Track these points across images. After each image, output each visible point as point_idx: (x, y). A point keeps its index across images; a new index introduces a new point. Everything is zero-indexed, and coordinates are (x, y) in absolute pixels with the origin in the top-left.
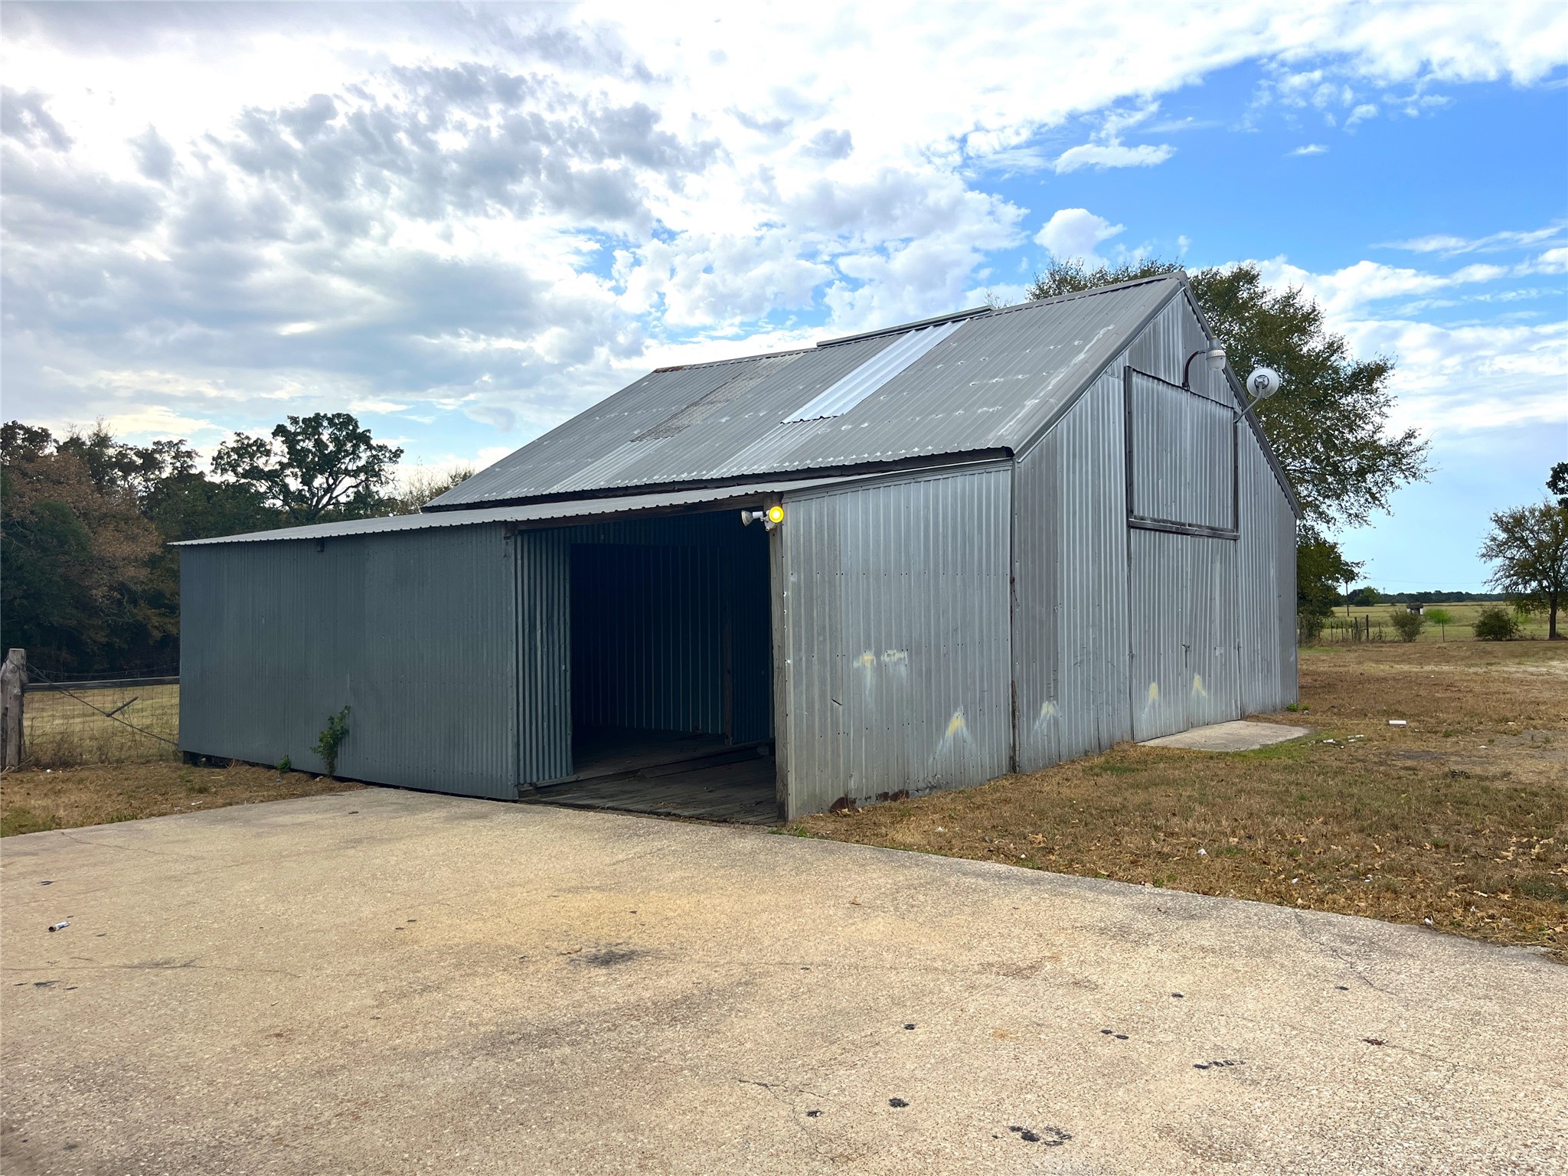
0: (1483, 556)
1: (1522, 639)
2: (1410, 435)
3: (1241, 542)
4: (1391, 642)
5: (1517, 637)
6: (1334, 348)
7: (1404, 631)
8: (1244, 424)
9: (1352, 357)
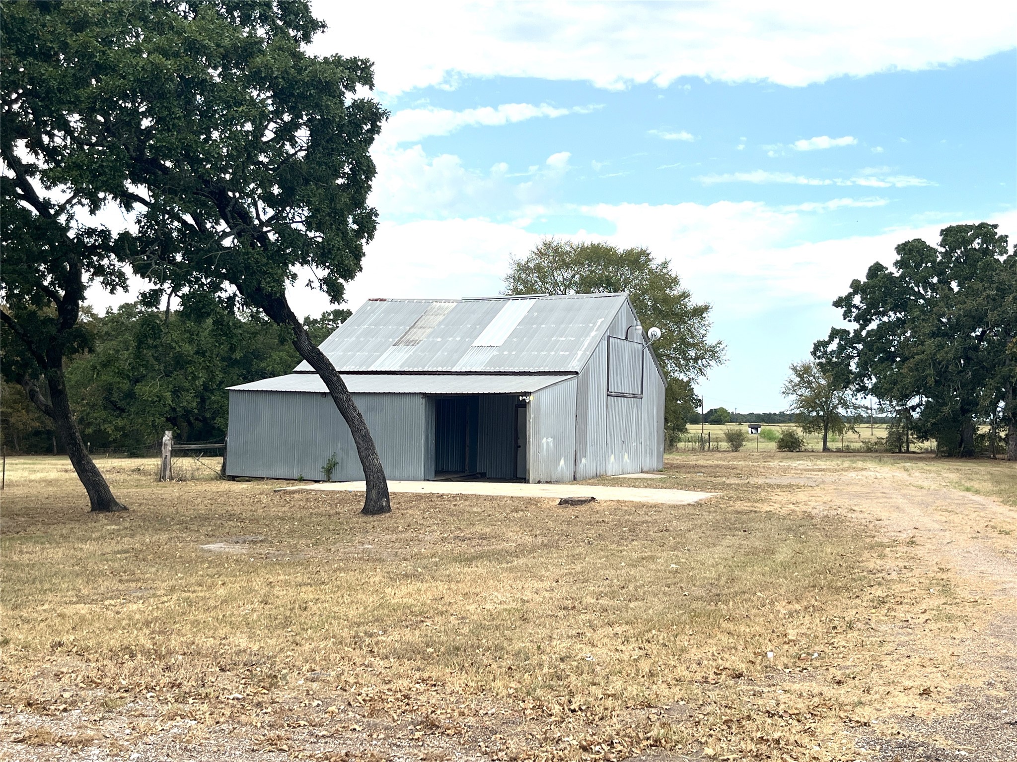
0: (784, 393)
1: (806, 451)
2: (720, 343)
3: (643, 399)
4: (724, 451)
5: (803, 449)
6: (685, 295)
7: (733, 444)
8: (646, 351)
9: (694, 301)
